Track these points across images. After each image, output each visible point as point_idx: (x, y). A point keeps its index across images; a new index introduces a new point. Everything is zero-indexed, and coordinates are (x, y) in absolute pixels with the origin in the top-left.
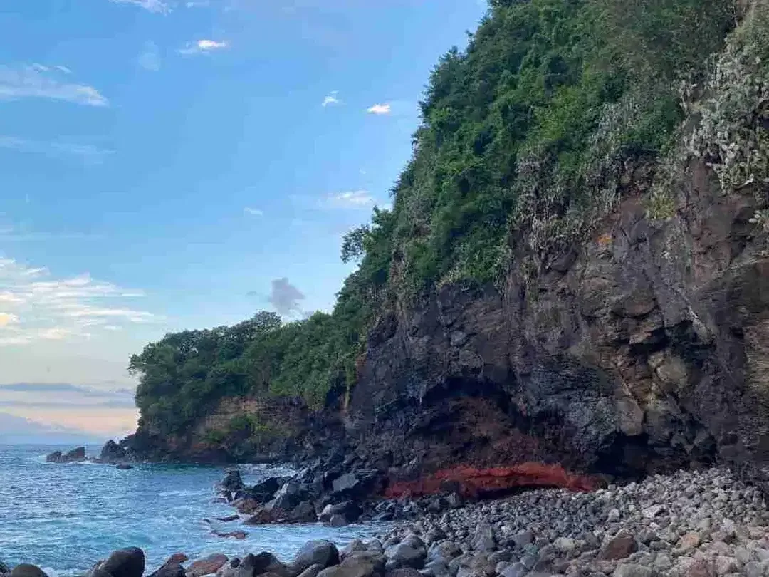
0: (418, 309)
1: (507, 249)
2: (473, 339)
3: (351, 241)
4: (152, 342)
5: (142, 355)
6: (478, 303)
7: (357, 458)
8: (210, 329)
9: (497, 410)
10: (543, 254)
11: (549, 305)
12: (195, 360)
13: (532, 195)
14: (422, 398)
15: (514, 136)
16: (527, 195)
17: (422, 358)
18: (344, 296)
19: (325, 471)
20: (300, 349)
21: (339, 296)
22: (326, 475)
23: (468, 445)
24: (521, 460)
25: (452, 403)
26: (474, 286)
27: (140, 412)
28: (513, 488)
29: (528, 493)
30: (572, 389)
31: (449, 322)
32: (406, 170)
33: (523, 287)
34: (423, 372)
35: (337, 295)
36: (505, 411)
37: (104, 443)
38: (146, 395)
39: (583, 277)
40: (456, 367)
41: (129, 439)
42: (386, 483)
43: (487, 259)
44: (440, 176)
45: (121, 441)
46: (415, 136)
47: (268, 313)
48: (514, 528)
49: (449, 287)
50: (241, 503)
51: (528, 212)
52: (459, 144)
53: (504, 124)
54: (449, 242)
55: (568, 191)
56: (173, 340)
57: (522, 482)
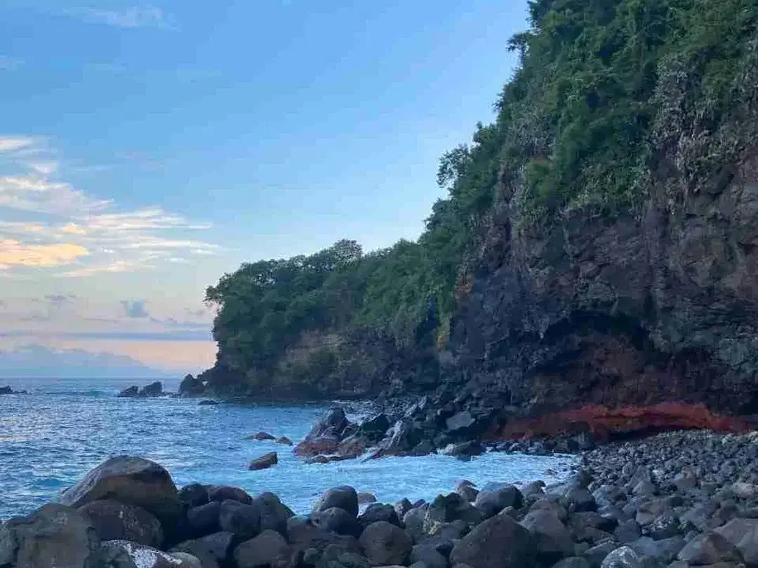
0: (539, 238)
1: (645, 170)
2: (604, 270)
3: (448, 163)
4: (228, 273)
5: (218, 287)
6: (612, 231)
7: (469, 397)
8: (287, 259)
9: (629, 347)
10: (691, 176)
11: (698, 232)
12: (272, 292)
13: (677, 109)
14: (544, 334)
15: (649, 42)
16: (671, 109)
17: (543, 290)
18: (434, 223)
19: (438, 408)
20: (383, 280)
21: (428, 222)
22: (439, 413)
23: (595, 384)
24: (657, 400)
25: (577, 339)
26: (606, 212)
27: (218, 346)
28: (646, 429)
29: (664, 434)
30: (723, 324)
31: (577, 252)
32: (511, 81)
33: (667, 212)
34: (545, 305)
35: (425, 221)
36: (639, 348)
37: (183, 378)
38: (223, 328)
39: (739, 201)
40: (584, 300)
41: (207, 374)
42: (503, 423)
43: (620, 182)
44: (565, 88)
45: (198, 376)
46: (511, 41)
47: (349, 242)
48: (667, 472)
49: (577, 213)
50: (354, 440)
51: (671, 129)
52: (581, 51)
53: (638, 29)
54: (576, 163)
55: (720, 105)
56: (249, 270)
57: (657, 423)
